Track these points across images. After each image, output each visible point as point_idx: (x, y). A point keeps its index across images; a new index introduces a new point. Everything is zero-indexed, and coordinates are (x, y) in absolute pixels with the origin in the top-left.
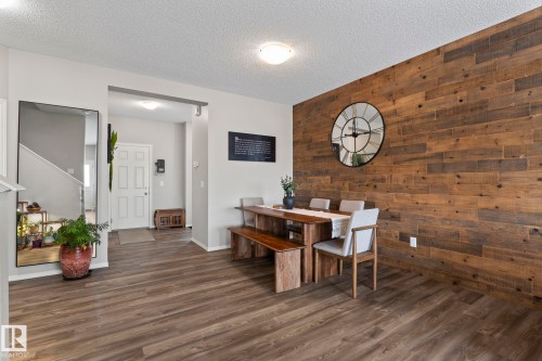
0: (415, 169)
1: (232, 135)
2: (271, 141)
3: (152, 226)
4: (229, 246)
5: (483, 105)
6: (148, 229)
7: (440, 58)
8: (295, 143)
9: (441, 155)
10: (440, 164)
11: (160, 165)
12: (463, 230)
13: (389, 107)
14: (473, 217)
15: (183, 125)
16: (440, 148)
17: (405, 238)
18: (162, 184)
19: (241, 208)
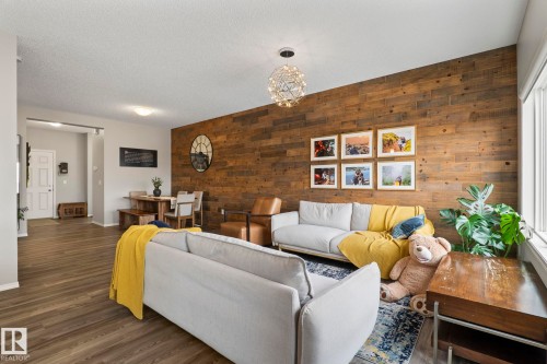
0: (223, 174)
1: (122, 150)
2: (154, 153)
3: (55, 217)
4: (118, 224)
5: (243, 146)
6: (52, 219)
7: (231, 120)
8: (172, 154)
9: (232, 167)
10: (231, 172)
11: (63, 167)
12: (238, 203)
13: (214, 141)
14: (240, 197)
15: (85, 135)
16: (231, 164)
17: (219, 210)
18: (65, 182)
19: (130, 198)
